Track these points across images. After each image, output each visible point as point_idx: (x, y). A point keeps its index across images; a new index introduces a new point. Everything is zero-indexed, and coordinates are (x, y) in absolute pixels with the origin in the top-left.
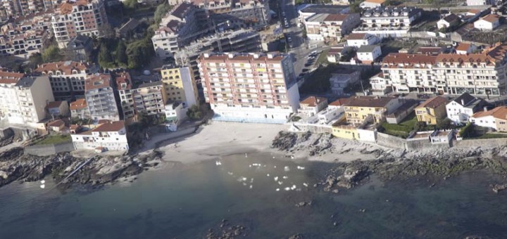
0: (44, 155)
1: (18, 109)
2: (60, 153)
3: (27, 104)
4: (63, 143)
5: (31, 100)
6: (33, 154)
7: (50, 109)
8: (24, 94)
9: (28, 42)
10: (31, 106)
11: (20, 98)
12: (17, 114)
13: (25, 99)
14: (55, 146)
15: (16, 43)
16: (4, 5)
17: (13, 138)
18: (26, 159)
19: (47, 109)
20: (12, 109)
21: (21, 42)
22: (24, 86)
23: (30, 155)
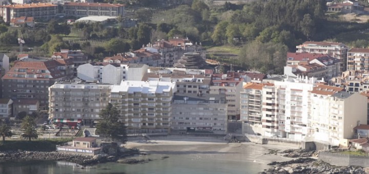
0: (337, 165)
1: (326, 123)
2: (353, 166)
3: (337, 118)
4: (358, 157)
5: (341, 113)
6: (326, 161)
7: (359, 130)
8: (336, 106)
9: (364, 85)
10: (340, 120)
11: (332, 110)
12: (325, 128)
13: (336, 112)
14: (351, 157)
15: (352, 84)
16: (355, 60)
17: (313, 152)
18: (318, 165)
19: (356, 130)
20: (321, 123)
21: (357, 85)
22: (339, 97)
23: (323, 161)
